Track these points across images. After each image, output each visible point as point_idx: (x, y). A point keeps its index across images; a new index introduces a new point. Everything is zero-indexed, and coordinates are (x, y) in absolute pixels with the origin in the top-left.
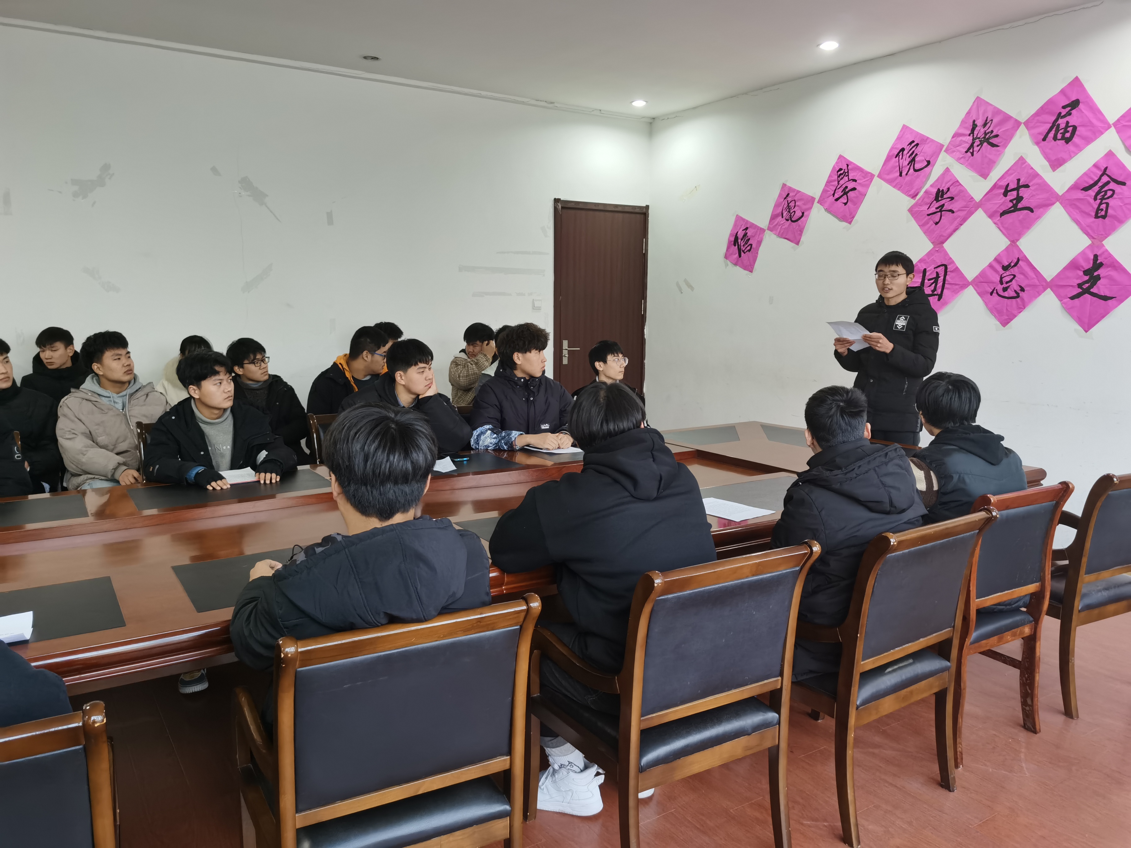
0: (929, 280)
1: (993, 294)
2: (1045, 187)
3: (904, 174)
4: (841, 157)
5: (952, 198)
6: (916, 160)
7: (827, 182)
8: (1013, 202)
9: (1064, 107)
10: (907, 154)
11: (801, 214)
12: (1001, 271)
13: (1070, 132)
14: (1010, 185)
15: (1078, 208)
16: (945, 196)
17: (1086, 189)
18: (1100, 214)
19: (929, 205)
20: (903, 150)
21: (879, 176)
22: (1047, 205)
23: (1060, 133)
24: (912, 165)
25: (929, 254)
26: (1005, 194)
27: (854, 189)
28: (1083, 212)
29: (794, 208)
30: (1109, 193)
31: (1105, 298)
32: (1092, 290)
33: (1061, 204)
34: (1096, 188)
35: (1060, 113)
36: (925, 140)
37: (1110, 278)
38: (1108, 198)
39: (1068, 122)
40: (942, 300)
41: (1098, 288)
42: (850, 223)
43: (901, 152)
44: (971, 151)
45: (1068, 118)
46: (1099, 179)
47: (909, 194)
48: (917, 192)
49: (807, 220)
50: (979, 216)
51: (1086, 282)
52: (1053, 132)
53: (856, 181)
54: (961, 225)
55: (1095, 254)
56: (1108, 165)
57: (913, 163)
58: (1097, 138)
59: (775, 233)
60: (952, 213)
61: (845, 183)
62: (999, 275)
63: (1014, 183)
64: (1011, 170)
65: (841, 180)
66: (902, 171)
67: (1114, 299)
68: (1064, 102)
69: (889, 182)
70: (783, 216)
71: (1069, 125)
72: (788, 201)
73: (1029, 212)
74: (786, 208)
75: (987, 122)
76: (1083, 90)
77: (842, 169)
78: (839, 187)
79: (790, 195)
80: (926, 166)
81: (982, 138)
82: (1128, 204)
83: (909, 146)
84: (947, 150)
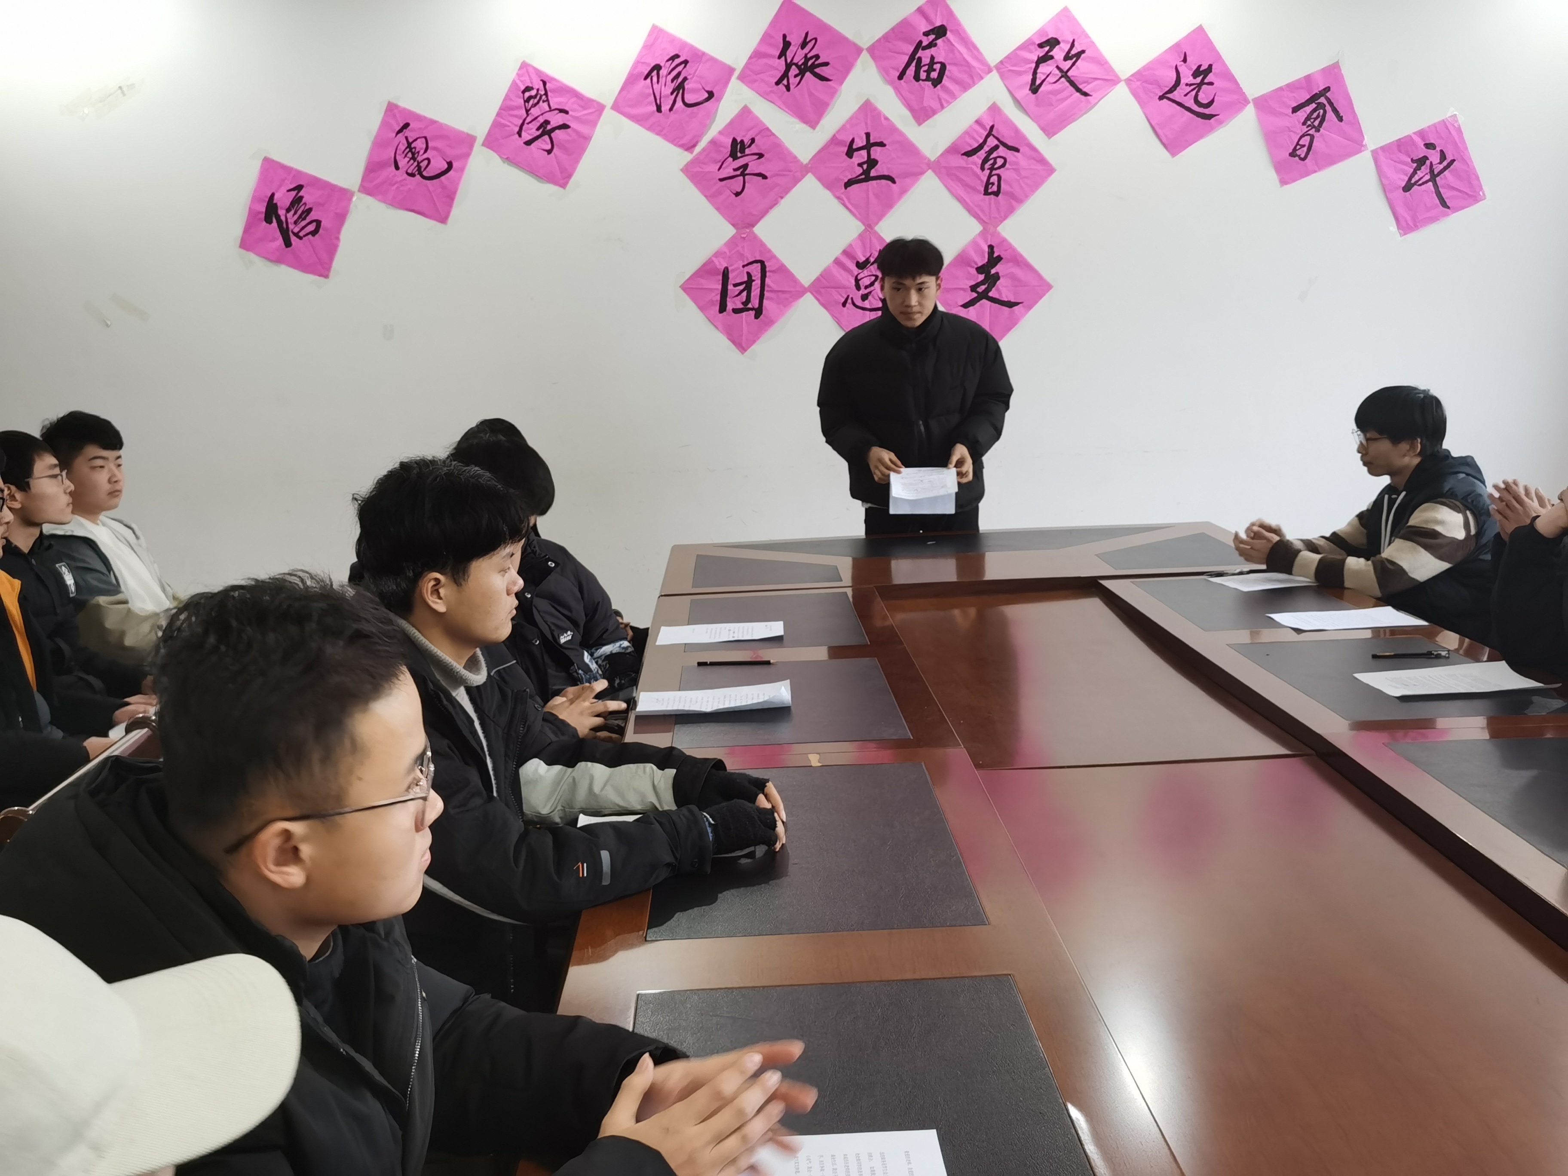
0: (735, 285)
1: (847, 305)
2: (909, 149)
3: (665, 108)
4: (524, 66)
5: (761, 156)
6: (686, 87)
7: (501, 109)
8: (862, 167)
9: (926, 34)
10: (666, 76)
11: (446, 166)
12: (856, 271)
13: (938, 71)
14: (856, 140)
15: (960, 180)
16: (747, 151)
17: (969, 154)
18: (991, 190)
19: (720, 164)
20: (657, 68)
21: (616, 107)
22: (917, 174)
23: (924, 71)
24: (680, 95)
25: (732, 243)
26: (850, 153)
27: (565, 126)
28: (966, 185)
29: (426, 151)
30: (1000, 162)
31: (1010, 305)
32: (990, 294)
33: (934, 171)
34: (982, 154)
35: (921, 42)
36: (699, 56)
37: (1013, 277)
38: (999, 168)
39: (932, 58)
40: (762, 316)
41: (998, 290)
42: (563, 185)
43: (655, 72)
44: (785, 82)
45: (933, 51)
46: (985, 141)
47: (681, 143)
48: (695, 141)
49: (460, 178)
50: (810, 185)
51: (982, 283)
52: (912, 68)
53: (567, 112)
54: (782, 198)
55: (989, 244)
56: (994, 121)
57: (681, 91)
58: (974, 84)
59: (384, 201)
60: (763, 178)
61: (542, 114)
62: (852, 276)
63: (861, 138)
64: (852, 121)
65: (532, 109)
66: (662, 104)
67: (1020, 305)
68: (925, 27)
69: (637, 119)
70: (397, 168)
71: (936, 60)
72: (406, 138)
73: (889, 182)
74: (403, 152)
75: (808, 40)
76: (950, 14)
77: (532, 88)
78: (528, 120)
79: (410, 127)
80: (707, 100)
81: (802, 64)
82: (1027, 177)
83: (671, 61)
84: (741, 78)
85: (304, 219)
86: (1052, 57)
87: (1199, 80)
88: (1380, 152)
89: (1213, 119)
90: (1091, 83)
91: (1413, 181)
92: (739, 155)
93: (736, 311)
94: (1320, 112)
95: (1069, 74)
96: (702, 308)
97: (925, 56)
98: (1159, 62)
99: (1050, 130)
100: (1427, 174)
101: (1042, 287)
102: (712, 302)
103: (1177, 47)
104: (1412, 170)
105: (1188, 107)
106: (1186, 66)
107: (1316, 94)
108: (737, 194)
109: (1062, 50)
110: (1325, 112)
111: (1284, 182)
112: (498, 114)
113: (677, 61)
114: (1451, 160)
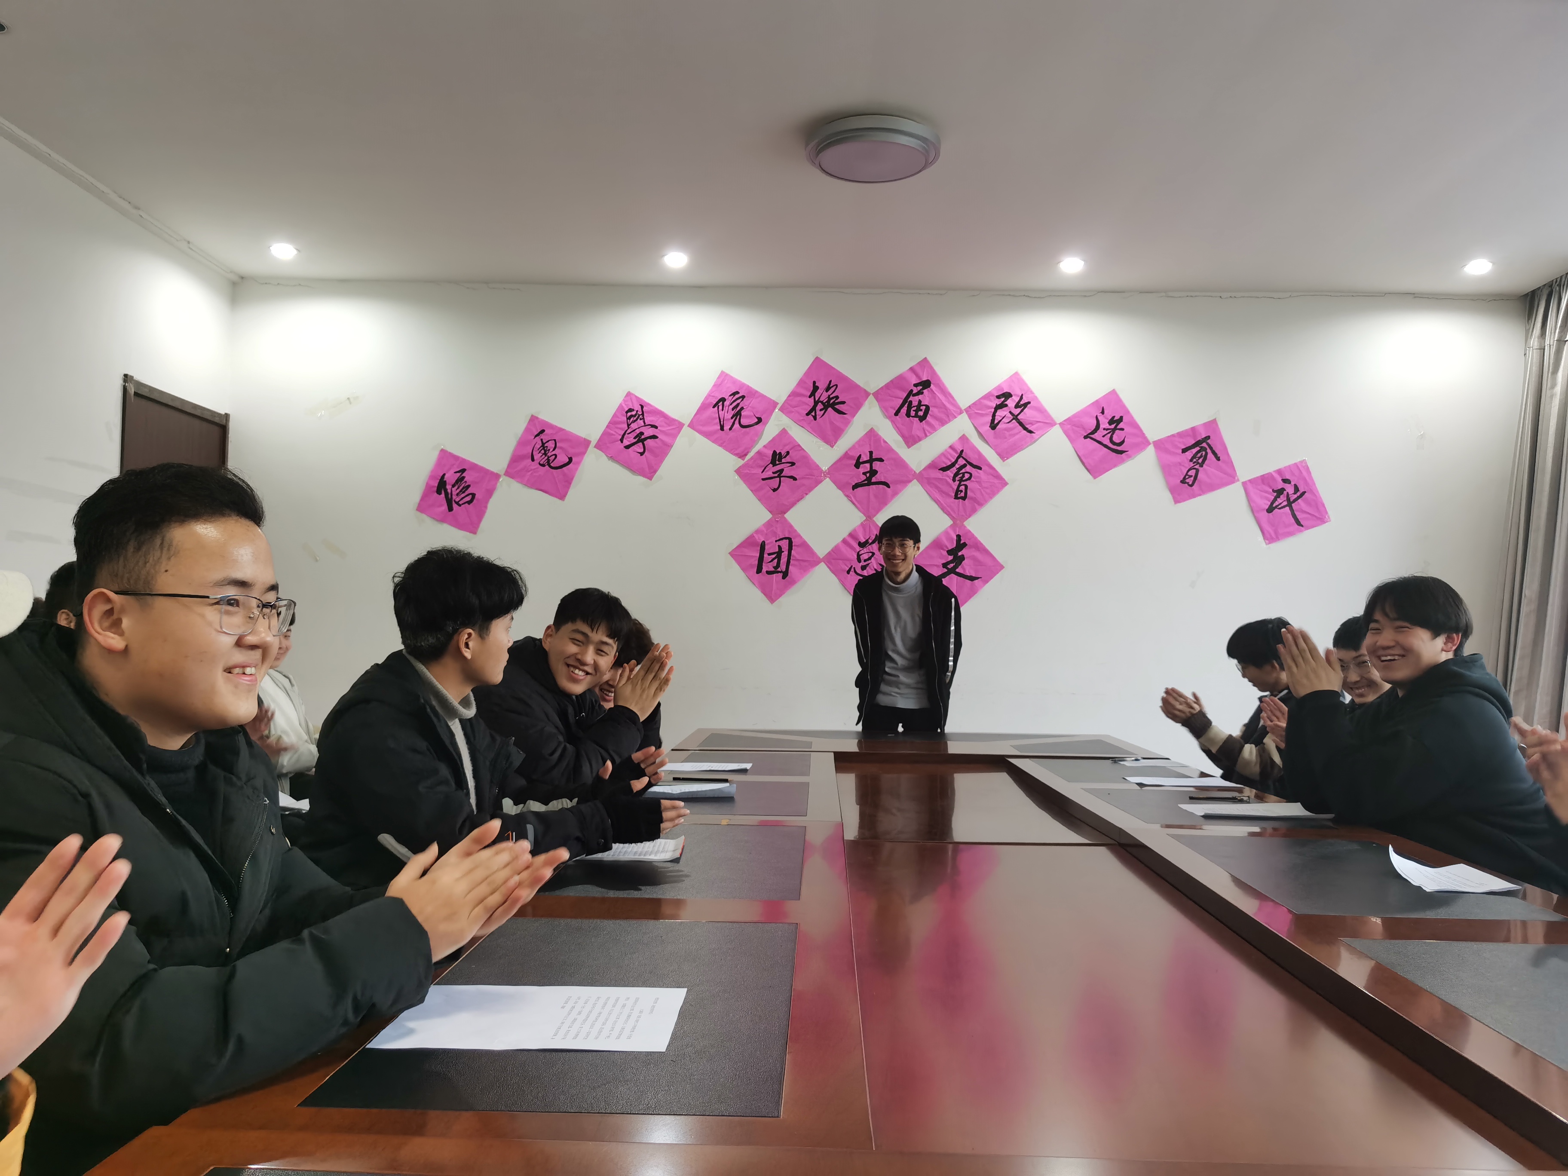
0: (769, 554)
1: (851, 572)
2: (900, 464)
3: (727, 428)
4: (629, 394)
5: (793, 464)
6: (742, 414)
7: (610, 423)
8: (866, 476)
9: (916, 385)
10: (729, 406)
11: (568, 460)
12: (858, 548)
13: (923, 411)
14: (862, 456)
15: (937, 488)
16: (783, 461)
17: (944, 469)
18: (960, 495)
19: (763, 468)
20: (723, 400)
21: (691, 425)
22: (906, 482)
23: (914, 411)
24: (738, 419)
25: (769, 524)
26: (858, 465)
27: (654, 437)
28: (941, 492)
29: (554, 450)
30: (967, 476)
31: (972, 579)
32: (957, 570)
33: (918, 481)
34: (954, 470)
35: (912, 391)
36: (753, 393)
37: (975, 559)
38: (966, 480)
39: (920, 401)
40: (787, 578)
41: (963, 568)
42: (650, 478)
43: (721, 403)
44: (813, 414)
45: (920, 397)
46: (956, 461)
47: (736, 452)
48: (746, 452)
49: (577, 469)
50: (827, 487)
51: (951, 562)
52: (905, 408)
53: (656, 427)
54: (807, 494)
55: (957, 534)
56: (963, 448)
57: (738, 417)
58: (950, 421)
59: (521, 482)
60: (794, 480)
61: (639, 428)
62: (855, 552)
63: (865, 454)
64: (860, 443)
65: (632, 424)
66: (725, 425)
67: (980, 579)
68: (915, 380)
69: (707, 435)
70: (533, 460)
71: (922, 404)
72: (542, 440)
73: (885, 487)
74: (538, 450)
75: (831, 386)
76: (933, 372)
77: (633, 410)
78: (629, 431)
79: (545, 433)
80: (757, 423)
81: (826, 402)
82: (987, 488)
83: (733, 396)
84: (781, 410)
85: (464, 492)
86: (1006, 405)
87: (1113, 426)
88: (1248, 483)
89: (1124, 454)
90: (1034, 424)
91: (1274, 505)
92: (777, 463)
93: (768, 573)
94: (1202, 453)
95: (1019, 417)
96: (744, 569)
97: (915, 400)
98: (1084, 412)
99: (1004, 455)
100: (1285, 501)
101: (996, 567)
102: (751, 566)
103: (1097, 403)
104: (1273, 497)
105: (1106, 445)
106: (1104, 417)
107: (1200, 440)
108: (775, 490)
109: (1014, 401)
110: (1206, 454)
111: (1177, 501)
112: (607, 427)
113: (737, 396)
114: (1303, 492)
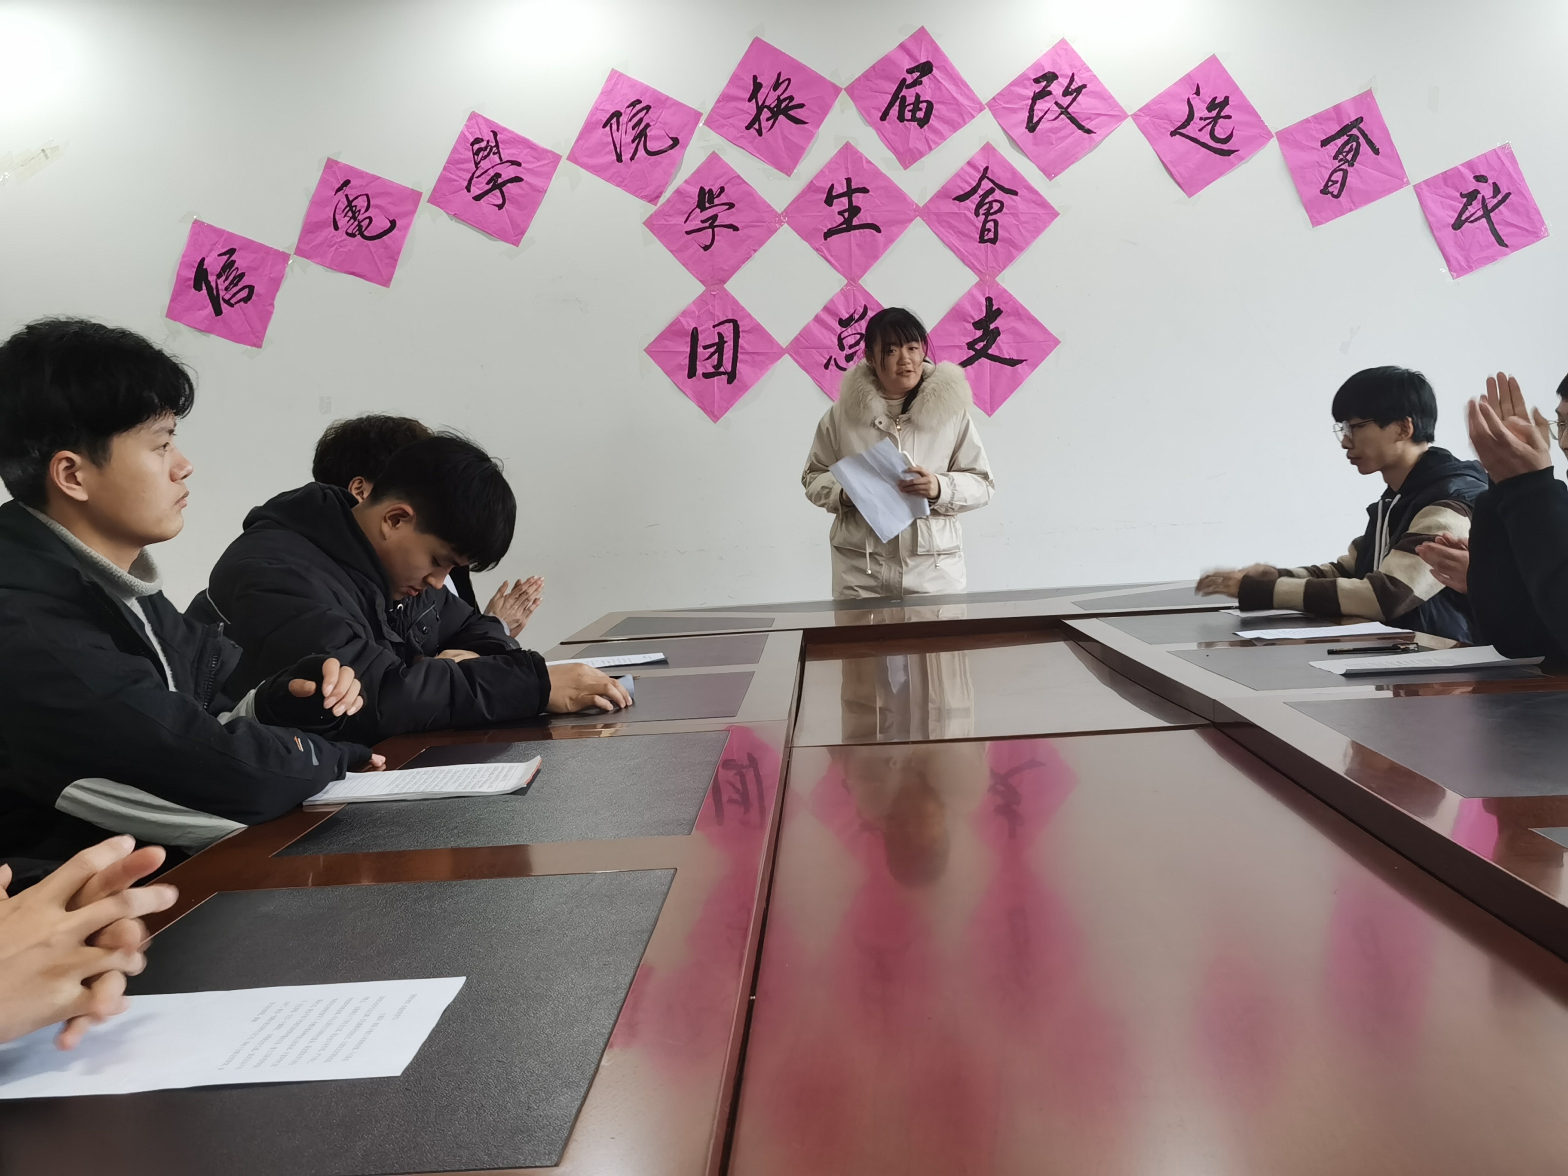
0: (705, 347)
1: (830, 367)
2: (895, 194)
3: (626, 157)
4: (474, 116)
5: (731, 206)
6: (648, 134)
7: (448, 163)
8: (843, 216)
9: (910, 71)
10: (627, 124)
11: (389, 225)
12: (839, 329)
13: (924, 110)
14: (835, 186)
15: (952, 227)
16: (716, 201)
17: (961, 198)
18: (987, 237)
19: (687, 215)
20: (617, 114)
21: (572, 158)
22: (906, 222)
23: (909, 111)
24: (642, 142)
25: (701, 301)
26: (829, 200)
27: (517, 179)
28: (959, 233)
29: (367, 210)
30: (996, 206)
31: (1012, 363)
32: (990, 352)
33: (923, 218)
34: (976, 198)
35: (904, 80)
36: (664, 101)
37: (1015, 332)
38: (996, 213)
39: (918, 96)
40: (735, 381)
41: (999, 348)
42: (516, 243)
43: (615, 119)
44: (756, 126)
45: (918, 89)
46: (979, 185)
47: (643, 194)
48: (658, 192)
49: (404, 237)
50: (786, 236)
51: (980, 339)
52: (896, 108)
53: (519, 164)
54: (755, 251)
55: (987, 296)
56: (988, 163)
57: (643, 139)
58: (965, 123)
59: (322, 264)
60: (734, 230)
61: (493, 167)
62: (835, 335)
63: (842, 184)
64: (832, 166)
65: (482, 162)
66: (623, 153)
67: (1025, 362)
68: (908, 64)
69: (596, 170)
70: (336, 228)
71: (921, 99)
72: (347, 196)
73: (874, 232)
74: (343, 211)
75: (780, 81)
76: (936, 49)
77: (482, 140)
78: (478, 173)
79: (350, 185)
80: (672, 147)
81: (774, 107)
82: (1026, 222)
83: (632, 107)
84: (709, 123)
85: (236, 285)
86: (1050, 93)
87: (1214, 113)
88: (1424, 187)
89: (1232, 155)
90: (1094, 119)
91: (1464, 218)
92: (707, 205)
93: (706, 376)
94: (1352, 145)
95: (1070, 110)
96: (669, 373)
97: (910, 95)
98: (1168, 95)
99: (1050, 171)
100: (1479, 209)
101: (1049, 342)
102: (680, 367)
103: (1188, 78)
104: (1462, 206)
105: (1204, 143)
106: (1200, 99)
107: (1348, 125)
108: (706, 248)
109: (1060, 84)
110: (1358, 145)
111: (1316, 222)
112: (445, 169)
113: (638, 107)
114: (1506, 194)
